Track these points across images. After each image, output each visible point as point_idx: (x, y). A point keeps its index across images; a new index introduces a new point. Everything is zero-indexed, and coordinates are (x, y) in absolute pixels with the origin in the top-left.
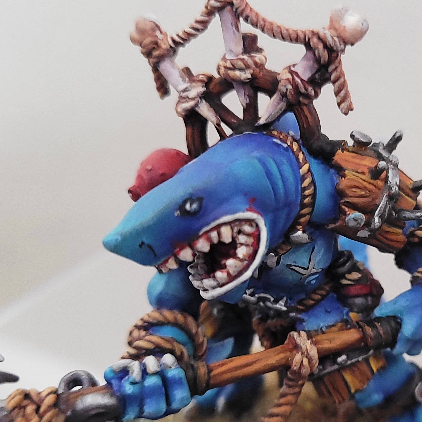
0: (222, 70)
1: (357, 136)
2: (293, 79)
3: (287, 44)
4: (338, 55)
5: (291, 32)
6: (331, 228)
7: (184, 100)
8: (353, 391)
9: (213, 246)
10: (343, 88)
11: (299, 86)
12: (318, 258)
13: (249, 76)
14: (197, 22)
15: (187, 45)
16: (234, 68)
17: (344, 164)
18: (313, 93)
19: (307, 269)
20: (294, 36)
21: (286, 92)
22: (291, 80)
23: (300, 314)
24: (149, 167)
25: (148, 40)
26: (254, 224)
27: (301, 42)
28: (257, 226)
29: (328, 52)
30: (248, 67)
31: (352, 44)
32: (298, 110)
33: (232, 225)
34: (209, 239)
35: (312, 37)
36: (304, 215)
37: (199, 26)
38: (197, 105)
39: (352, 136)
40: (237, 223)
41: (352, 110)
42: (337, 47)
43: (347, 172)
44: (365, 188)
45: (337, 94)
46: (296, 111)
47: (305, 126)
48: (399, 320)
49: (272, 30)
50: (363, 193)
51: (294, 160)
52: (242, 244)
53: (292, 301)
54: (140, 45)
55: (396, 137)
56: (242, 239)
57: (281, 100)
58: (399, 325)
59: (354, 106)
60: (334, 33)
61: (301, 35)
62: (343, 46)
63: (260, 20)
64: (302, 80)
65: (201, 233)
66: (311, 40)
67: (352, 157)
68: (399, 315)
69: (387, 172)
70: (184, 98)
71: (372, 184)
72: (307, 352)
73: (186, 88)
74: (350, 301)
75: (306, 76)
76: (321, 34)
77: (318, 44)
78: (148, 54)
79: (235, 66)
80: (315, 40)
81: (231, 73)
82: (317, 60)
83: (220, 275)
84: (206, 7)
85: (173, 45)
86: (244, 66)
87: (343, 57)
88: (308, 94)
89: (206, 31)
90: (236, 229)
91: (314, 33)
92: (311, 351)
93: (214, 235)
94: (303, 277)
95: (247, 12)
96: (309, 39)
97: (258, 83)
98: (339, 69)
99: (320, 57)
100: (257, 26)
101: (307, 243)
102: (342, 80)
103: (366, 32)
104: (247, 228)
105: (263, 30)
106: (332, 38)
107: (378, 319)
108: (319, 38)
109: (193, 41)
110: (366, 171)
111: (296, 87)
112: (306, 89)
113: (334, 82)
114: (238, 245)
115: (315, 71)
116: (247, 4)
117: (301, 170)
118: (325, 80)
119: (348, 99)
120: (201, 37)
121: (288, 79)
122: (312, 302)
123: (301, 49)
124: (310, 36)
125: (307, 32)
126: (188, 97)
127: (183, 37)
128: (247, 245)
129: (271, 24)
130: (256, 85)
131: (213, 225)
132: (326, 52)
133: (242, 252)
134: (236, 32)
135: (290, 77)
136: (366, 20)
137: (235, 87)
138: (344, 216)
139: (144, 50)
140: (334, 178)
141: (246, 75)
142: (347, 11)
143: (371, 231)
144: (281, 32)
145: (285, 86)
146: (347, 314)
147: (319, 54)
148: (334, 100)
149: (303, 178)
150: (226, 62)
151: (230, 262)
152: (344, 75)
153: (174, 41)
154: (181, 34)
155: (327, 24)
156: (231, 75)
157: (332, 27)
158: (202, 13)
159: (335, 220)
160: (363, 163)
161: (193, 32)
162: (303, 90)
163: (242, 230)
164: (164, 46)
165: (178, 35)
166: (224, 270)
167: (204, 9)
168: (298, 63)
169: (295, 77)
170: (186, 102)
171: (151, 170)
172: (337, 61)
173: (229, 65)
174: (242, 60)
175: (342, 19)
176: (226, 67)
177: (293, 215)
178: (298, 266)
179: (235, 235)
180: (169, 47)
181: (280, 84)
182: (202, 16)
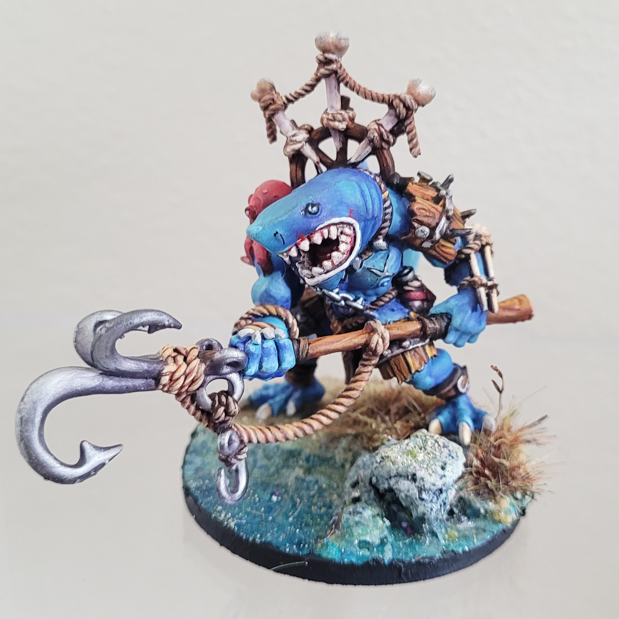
0: (325, 121)
1: (422, 174)
2: (379, 128)
3: (376, 104)
4: (412, 113)
5: (379, 95)
6: (404, 239)
7: (292, 143)
8: (413, 371)
9: (324, 240)
10: (415, 138)
11: (383, 135)
12: (391, 264)
13: (345, 127)
14: (307, 85)
15: (296, 103)
16: (334, 120)
17: (414, 193)
18: (392, 141)
19: (383, 272)
20: (381, 98)
21: (373, 139)
22: (378, 130)
23: (372, 311)
24: (265, 191)
25: (267, 97)
26: (352, 228)
27: (386, 102)
28: (354, 229)
29: (406, 110)
30: (344, 120)
31: (423, 106)
32: (379, 153)
33: (338, 226)
34: (322, 235)
35: (395, 99)
36: (384, 228)
37: (308, 88)
38: (302, 147)
39: (419, 174)
40: (341, 225)
41: (420, 154)
42: (413, 107)
43: (416, 198)
44: (430, 211)
45: (410, 141)
46: (378, 154)
47: (385, 165)
48: (449, 317)
49: (365, 93)
50: (428, 214)
51: (378, 187)
52: (343, 242)
53: (366, 302)
54: (259, 100)
55: (449, 179)
56: (343, 238)
57: (369, 144)
58: (450, 319)
59: (421, 151)
60: (411, 97)
61: (387, 98)
62: (416, 106)
63: (356, 85)
64: (385, 130)
65: (317, 229)
66: (394, 101)
67: (419, 189)
68: (449, 312)
69: (445, 201)
70: (293, 141)
71: (435, 208)
72: (382, 334)
73: (295, 134)
74: (411, 303)
75: (389, 127)
76: (402, 97)
77: (399, 104)
78: (265, 108)
79: (336, 118)
80: (396, 102)
81: (331, 123)
82: (398, 116)
83: (327, 264)
84: (316, 75)
85: (286, 102)
86: (341, 119)
87: (415, 115)
88: (389, 141)
89: (312, 93)
90: (340, 230)
91: (396, 96)
92: (384, 333)
93: (325, 231)
94: (379, 278)
95: (348, 79)
96: (392, 101)
97: (350, 132)
98: (413, 124)
99: (400, 113)
100: (353, 90)
101: (385, 250)
102: (414, 131)
103: (434, 97)
104: (347, 230)
105: (358, 93)
106: (410, 100)
107: (434, 315)
108: (401, 100)
109: (301, 100)
110: (430, 198)
111: (381, 135)
112: (388, 137)
113: (408, 133)
114: (341, 242)
115: (395, 124)
116: (347, 74)
117: (383, 195)
118: (401, 132)
119: (418, 146)
120: (308, 96)
121: (375, 129)
122: (382, 303)
123: (385, 108)
124: (393, 98)
125: (391, 96)
126: (296, 141)
127: (295, 96)
128: (346, 243)
129: (364, 89)
130: (348, 134)
131: (326, 223)
132: (405, 110)
133: (343, 247)
134: (338, 94)
135: (376, 127)
136: (433, 89)
137: (332, 135)
138: (413, 230)
139: (262, 105)
140: (406, 203)
141: (342, 126)
142: (420, 82)
143: (432, 242)
144: (371, 94)
145: (373, 134)
146: (409, 313)
147: (399, 111)
148: (408, 147)
149: (385, 201)
150: (328, 115)
151: (335, 254)
152: (415, 128)
153: (287, 99)
154: (293, 94)
155: (406, 90)
156: (331, 124)
157: (410, 92)
158: (312, 78)
159: (406, 234)
160: (427, 193)
161: (303, 92)
162: (386, 138)
163: (344, 231)
164: (279, 102)
165: (291, 95)
166: (329, 260)
167: (314, 76)
168: (381, 118)
169: (380, 127)
170: (294, 144)
171: (266, 193)
172: (412, 117)
173: (330, 117)
174: (341, 114)
175: (417, 87)
176: (328, 119)
177: (377, 227)
178: (376, 269)
179: (339, 235)
180: (282, 103)
181: (369, 132)
182: (312, 81)
